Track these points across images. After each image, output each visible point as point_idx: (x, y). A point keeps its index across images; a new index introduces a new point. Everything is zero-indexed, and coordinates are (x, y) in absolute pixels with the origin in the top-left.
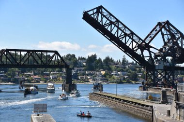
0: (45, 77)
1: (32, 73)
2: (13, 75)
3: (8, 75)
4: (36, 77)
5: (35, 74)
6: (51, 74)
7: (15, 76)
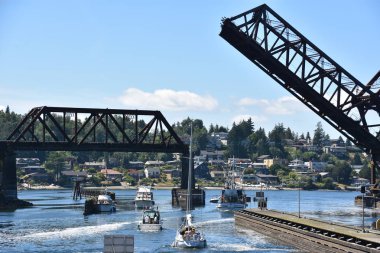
0: (134, 171)
1: (103, 164)
2: (60, 168)
3: (48, 166)
4: (111, 172)
5: (109, 166)
6: (147, 166)
7: (64, 170)
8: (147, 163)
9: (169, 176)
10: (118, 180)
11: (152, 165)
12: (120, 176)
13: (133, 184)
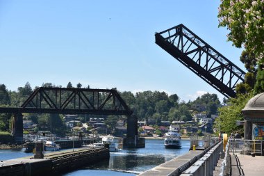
1: (145, 122)
2: (114, 124)
3: (107, 124)
5: (148, 124)
6: (173, 124)
7: (117, 126)
8: (173, 122)
9: (185, 131)
10: (152, 133)
11: (176, 124)
12: (154, 130)
13: (161, 136)
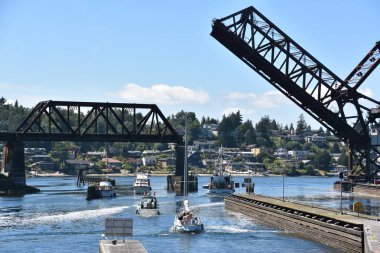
0: (132, 160)
1: (104, 153)
2: (65, 157)
3: (54, 156)
4: (111, 160)
5: (110, 155)
6: (145, 155)
7: (69, 158)
8: (145, 152)
9: (164, 165)
10: (118, 168)
11: (149, 154)
12: (120, 165)
13: (132, 171)
